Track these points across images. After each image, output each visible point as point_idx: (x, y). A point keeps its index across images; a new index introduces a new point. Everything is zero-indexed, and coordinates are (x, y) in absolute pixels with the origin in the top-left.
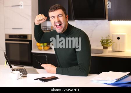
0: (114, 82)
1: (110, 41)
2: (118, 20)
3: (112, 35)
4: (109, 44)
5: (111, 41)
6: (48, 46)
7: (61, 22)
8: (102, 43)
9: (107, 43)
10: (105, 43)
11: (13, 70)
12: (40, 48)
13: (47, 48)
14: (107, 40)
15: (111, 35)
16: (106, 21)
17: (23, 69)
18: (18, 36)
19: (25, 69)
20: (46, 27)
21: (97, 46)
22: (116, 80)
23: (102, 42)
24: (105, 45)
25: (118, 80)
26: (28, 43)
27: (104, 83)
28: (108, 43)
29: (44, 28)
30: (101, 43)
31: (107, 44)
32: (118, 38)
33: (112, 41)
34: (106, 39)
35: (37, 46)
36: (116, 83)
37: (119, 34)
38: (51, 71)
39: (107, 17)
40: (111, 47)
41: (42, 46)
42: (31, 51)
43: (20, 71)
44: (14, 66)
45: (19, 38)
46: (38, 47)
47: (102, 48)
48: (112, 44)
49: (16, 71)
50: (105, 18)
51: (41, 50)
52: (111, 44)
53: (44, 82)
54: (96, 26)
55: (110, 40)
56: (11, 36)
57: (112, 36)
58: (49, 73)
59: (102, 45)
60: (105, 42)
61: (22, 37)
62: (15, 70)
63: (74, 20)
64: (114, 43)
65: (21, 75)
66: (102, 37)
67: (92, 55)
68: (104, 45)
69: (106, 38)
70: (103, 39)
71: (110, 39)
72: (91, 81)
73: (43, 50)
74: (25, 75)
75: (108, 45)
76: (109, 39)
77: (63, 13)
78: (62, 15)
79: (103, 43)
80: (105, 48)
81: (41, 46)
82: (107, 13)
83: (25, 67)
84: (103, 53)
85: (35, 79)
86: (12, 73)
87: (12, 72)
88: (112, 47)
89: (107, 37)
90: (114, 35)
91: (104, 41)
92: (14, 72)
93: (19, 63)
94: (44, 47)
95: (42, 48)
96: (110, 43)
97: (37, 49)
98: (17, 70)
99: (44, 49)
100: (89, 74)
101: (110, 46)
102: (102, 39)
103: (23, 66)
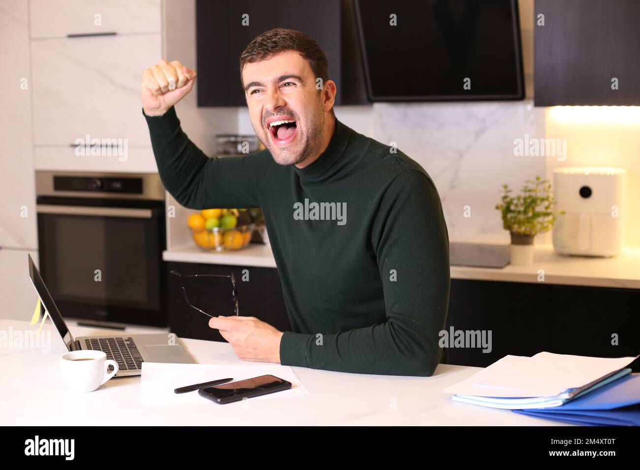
0: (556, 403)
1: (546, 203)
2: (582, 103)
3: (556, 175)
4: (540, 219)
5: (547, 208)
6: (244, 228)
7: (291, 114)
8: (504, 217)
9: (530, 214)
10: (522, 217)
11: (74, 346)
12: (204, 238)
13: (237, 239)
14: (531, 202)
15: (550, 177)
16: (524, 110)
17: (120, 341)
18: (99, 183)
19: (130, 339)
20: (233, 139)
21: (483, 231)
22: (567, 396)
23: (507, 210)
24: (520, 223)
25: (579, 395)
26: (147, 213)
27: (512, 410)
28: (536, 215)
29: (222, 140)
30: (499, 215)
31: (529, 220)
32: (586, 192)
33: (555, 203)
34: (523, 195)
35: (191, 229)
36: (569, 407)
37: (587, 171)
38: (255, 349)
39: (530, 91)
40: (549, 235)
41: (216, 230)
42: (161, 256)
43: (105, 350)
44: (80, 324)
45: (101, 189)
46: (194, 232)
47: (504, 238)
48: (554, 219)
49: (89, 348)
50: (520, 95)
51: (210, 249)
52: (550, 218)
53: (222, 403)
54: (478, 134)
55: (542, 200)
56: (63, 181)
57: (556, 182)
58: (244, 359)
59: (507, 226)
60: (519, 212)
61: (118, 185)
62: (83, 344)
63: (371, 102)
64: (564, 213)
65: (111, 368)
66: (506, 187)
67: (456, 272)
68: (516, 228)
69: (526, 190)
70: (512, 195)
71: (545, 196)
72: (449, 397)
73: (219, 249)
74: (132, 367)
75: (534, 226)
76: (540, 195)
77: (302, 70)
78: (299, 78)
79: (509, 216)
80: (522, 239)
81: (210, 232)
82: (529, 69)
83: (132, 332)
84: (509, 263)
85: (180, 391)
86: (66, 358)
87: (68, 353)
88: (555, 233)
89: (531, 186)
90: (563, 175)
91: (512, 208)
92: (77, 354)
93: (103, 313)
94: (223, 234)
95: (216, 238)
96: (547, 214)
97: (192, 244)
98: (93, 344)
99: (222, 243)
100: (440, 366)
101: (544, 229)
102: (505, 197)
103: (123, 329)
